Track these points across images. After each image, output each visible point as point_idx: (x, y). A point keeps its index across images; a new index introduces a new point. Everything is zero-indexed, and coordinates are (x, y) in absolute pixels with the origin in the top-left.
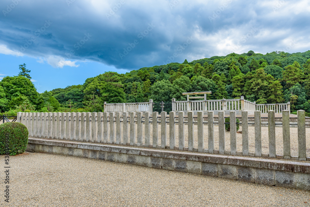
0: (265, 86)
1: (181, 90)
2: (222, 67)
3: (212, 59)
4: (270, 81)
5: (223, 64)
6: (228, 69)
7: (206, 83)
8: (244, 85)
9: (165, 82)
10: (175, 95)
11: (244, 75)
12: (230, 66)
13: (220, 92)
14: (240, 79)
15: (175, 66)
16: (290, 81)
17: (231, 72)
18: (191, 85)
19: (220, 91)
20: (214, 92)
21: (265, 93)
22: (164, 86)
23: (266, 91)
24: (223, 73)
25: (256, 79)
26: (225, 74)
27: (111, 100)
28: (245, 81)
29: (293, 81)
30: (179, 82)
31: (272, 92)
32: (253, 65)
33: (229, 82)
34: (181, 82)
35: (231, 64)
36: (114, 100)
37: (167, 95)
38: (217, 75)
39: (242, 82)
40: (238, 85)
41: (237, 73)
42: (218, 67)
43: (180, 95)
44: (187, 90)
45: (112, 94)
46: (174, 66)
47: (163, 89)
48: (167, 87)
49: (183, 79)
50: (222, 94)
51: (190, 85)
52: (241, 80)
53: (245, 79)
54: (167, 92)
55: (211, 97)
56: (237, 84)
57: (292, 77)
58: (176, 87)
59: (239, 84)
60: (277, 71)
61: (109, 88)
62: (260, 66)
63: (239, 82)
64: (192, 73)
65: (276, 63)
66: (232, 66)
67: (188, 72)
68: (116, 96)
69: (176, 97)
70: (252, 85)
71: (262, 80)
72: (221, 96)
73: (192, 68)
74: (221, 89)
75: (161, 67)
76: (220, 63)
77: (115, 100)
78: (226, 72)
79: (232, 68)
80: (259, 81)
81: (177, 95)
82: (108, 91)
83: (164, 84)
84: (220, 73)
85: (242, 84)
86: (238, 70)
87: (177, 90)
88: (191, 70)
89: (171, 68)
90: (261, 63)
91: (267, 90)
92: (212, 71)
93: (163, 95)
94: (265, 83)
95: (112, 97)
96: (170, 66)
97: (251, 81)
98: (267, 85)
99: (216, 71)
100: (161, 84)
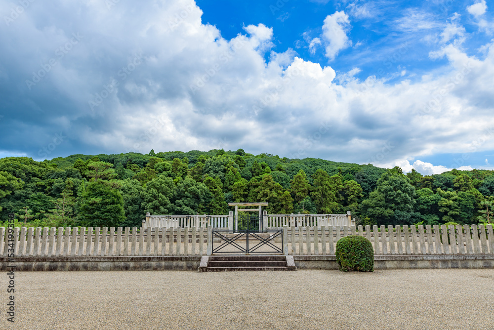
0: (274, 198)
1: (160, 197)
2: (216, 167)
3: (191, 154)
4: (278, 192)
5: (217, 164)
6: (224, 171)
7: (198, 188)
8: (248, 195)
9: (133, 183)
10: (150, 204)
11: (246, 181)
12: (226, 167)
13: (217, 203)
14: (243, 186)
15: (138, 158)
16: (301, 193)
17: (228, 176)
18: (176, 190)
19: (218, 201)
20: (207, 202)
21: (274, 207)
22: (130, 188)
23: (275, 204)
24: (218, 176)
25: (263, 188)
26: (221, 178)
27: (105, 210)
28: (249, 190)
29: (303, 194)
30: (158, 185)
31: (282, 206)
32: (255, 169)
33: (226, 190)
34: (161, 185)
35: (228, 165)
36: (110, 209)
37: (135, 203)
38: (211, 178)
39: (245, 190)
40: (240, 194)
41: (236, 178)
42: (210, 167)
43: (159, 204)
44: (169, 197)
45: (107, 200)
46: (136, 158)
47: (130, 194)
48: (136, 190)
49: (163, 180)
50: (221, 206)
51: (174, 189)
52: (244, 188)
53: (248, 186)
54: (137, 199)
55: (204, 209)
56: (240, 192)
57: (302, 189)
58: (153, 191)
59: (242, 193)
60: (285, 180)
61: (101, 189)
62: (264, 172)
63: (242, 190)
64: (170, 171)
65: (280, 170)
66: (228, 167)
67: (164, 170)
68: (113, 203)
69: (153, 207)
70: (259, 195)
71: (271, 190)
72: (220, 209)
73: (169, 164)
74: (220, 198)
75: (113, 158)
76: (214, 161)
77: (113, 210)
78: (222, 174)
79: (229, 171)
80: (268, 190)
81: (154, 204)
82: (101, 194)
83: (131, 186)
84: (214, 175)
85: (246, 193)
86: (238, 174)
87: (155, 195)
88: (168, 167)
89: (131, 161)
90: (263, 167)
91: (277, 203)
92: (202, 172)
93: (129, 203)
94: (274, 194)
95: (107, 203)
96: (129, 158)
97: (257, 190)
98: (276, 196)
99: (208, 172)
100: (125, 185)
